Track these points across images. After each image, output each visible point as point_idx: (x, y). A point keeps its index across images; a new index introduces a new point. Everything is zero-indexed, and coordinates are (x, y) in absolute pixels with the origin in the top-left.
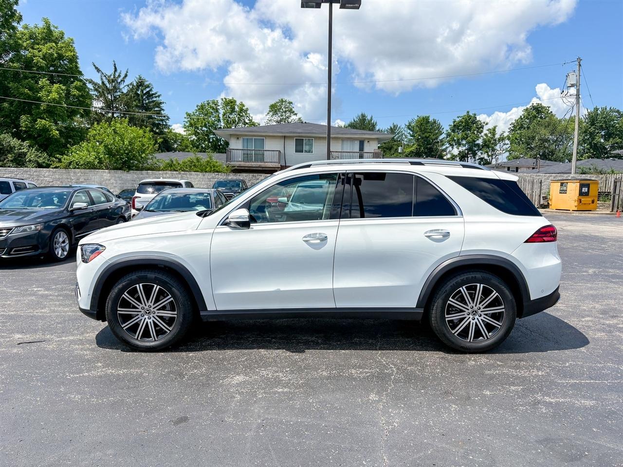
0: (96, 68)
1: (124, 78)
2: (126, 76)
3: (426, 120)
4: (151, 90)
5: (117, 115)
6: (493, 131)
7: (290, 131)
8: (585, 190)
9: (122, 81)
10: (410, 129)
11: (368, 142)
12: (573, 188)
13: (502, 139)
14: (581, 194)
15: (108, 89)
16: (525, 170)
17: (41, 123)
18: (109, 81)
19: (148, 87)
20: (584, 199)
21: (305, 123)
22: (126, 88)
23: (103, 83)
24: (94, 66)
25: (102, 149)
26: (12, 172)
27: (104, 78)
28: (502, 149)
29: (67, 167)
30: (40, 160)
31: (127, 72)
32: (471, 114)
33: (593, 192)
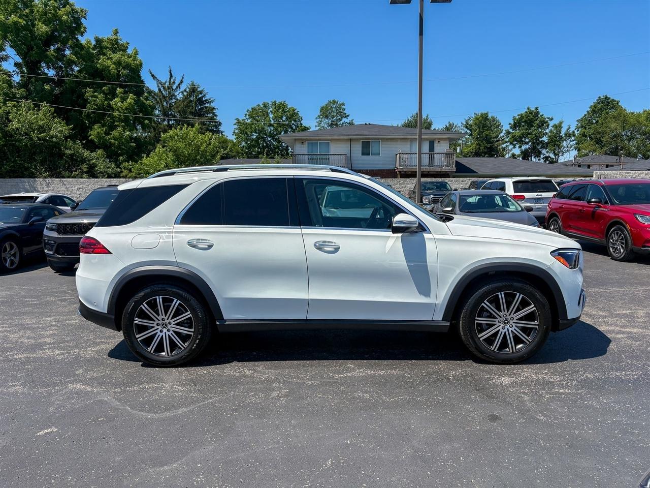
0: (153, 76)
1: (179, 84)
2: (182, 82)
3: (485, 117)
4: (204, 96)
5: (172, 122)
6: (558, 127)
7: (357, 133)
9: (177, 87)
10: (467, 127)
11: (439, 142)
13: (568, 135)
15: (164, 97)
16: (598, 167)
18: (164, 88)
19: (201, 92)
21: (370, 124)
22: (181, 96)
23: (160, 90)
24: (151, 73)
26: (83, 183)
27: (160, 85)
28: (569, 146)
30: (109, 171)
31: (183, 78)
32: (533, 109)
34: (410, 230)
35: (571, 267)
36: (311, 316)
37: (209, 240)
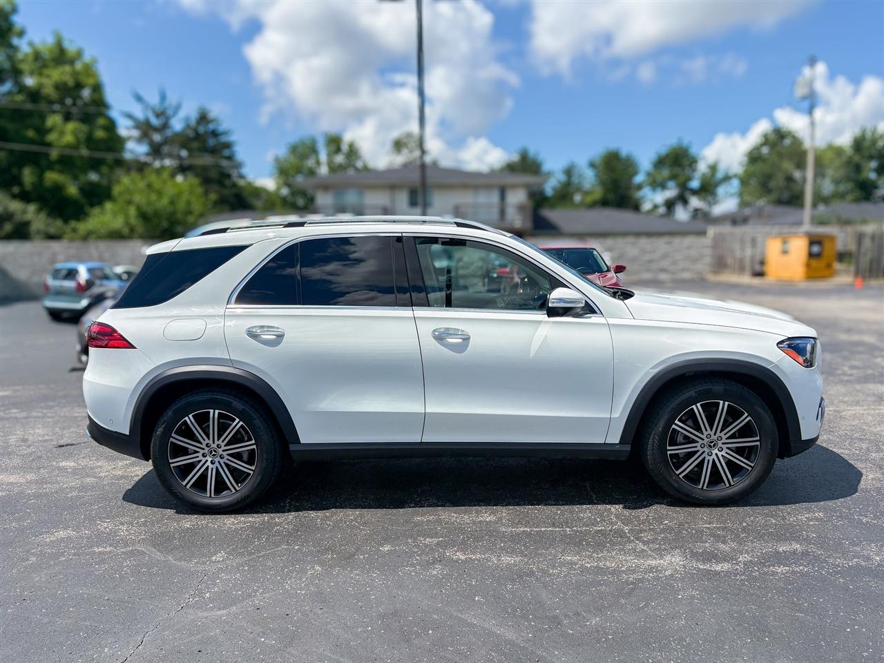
1: (176, 110)
2: (179, 105)
3: (615, 156)
6: (713, 168)
8: (816, 249)
9: (173, 114)
10: (593, 168)
11: (512, 189)
12: (799, 246)
13: (727, 178)
14: (811, 255)
17: (52, 177)
19: (214, 121)
20: (814, 263)
22: (180, 124)
23: (146, 118)
25: (132, 211)
29: (86, 238)
30: (52, 230)
33: (829, 251)
34: (574, 312)
35: (806, 364)
36: (428, 438)
37: (277, 328)
